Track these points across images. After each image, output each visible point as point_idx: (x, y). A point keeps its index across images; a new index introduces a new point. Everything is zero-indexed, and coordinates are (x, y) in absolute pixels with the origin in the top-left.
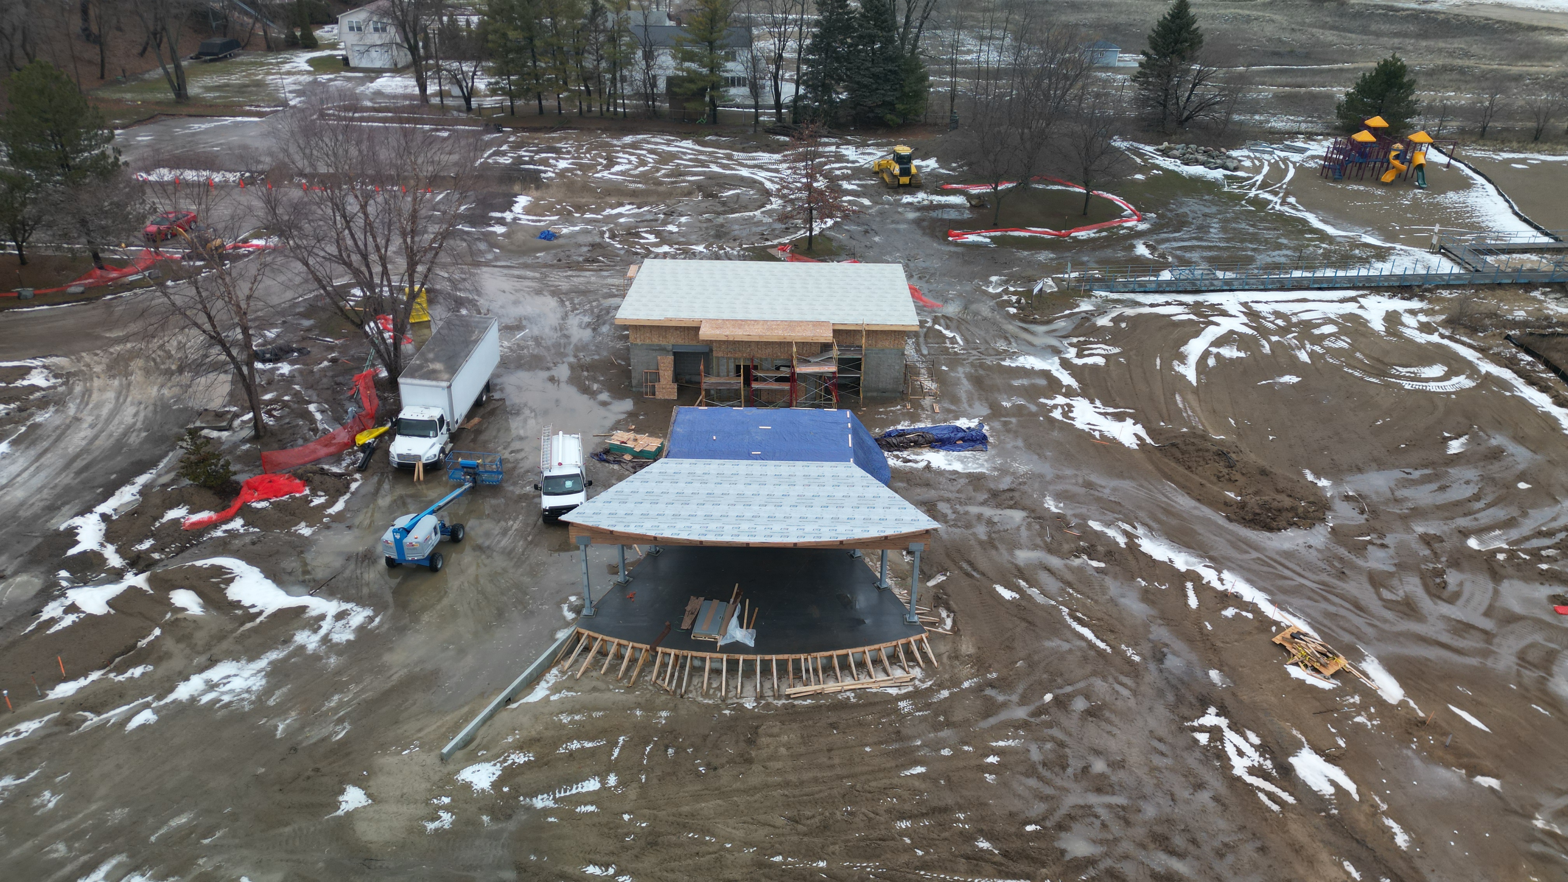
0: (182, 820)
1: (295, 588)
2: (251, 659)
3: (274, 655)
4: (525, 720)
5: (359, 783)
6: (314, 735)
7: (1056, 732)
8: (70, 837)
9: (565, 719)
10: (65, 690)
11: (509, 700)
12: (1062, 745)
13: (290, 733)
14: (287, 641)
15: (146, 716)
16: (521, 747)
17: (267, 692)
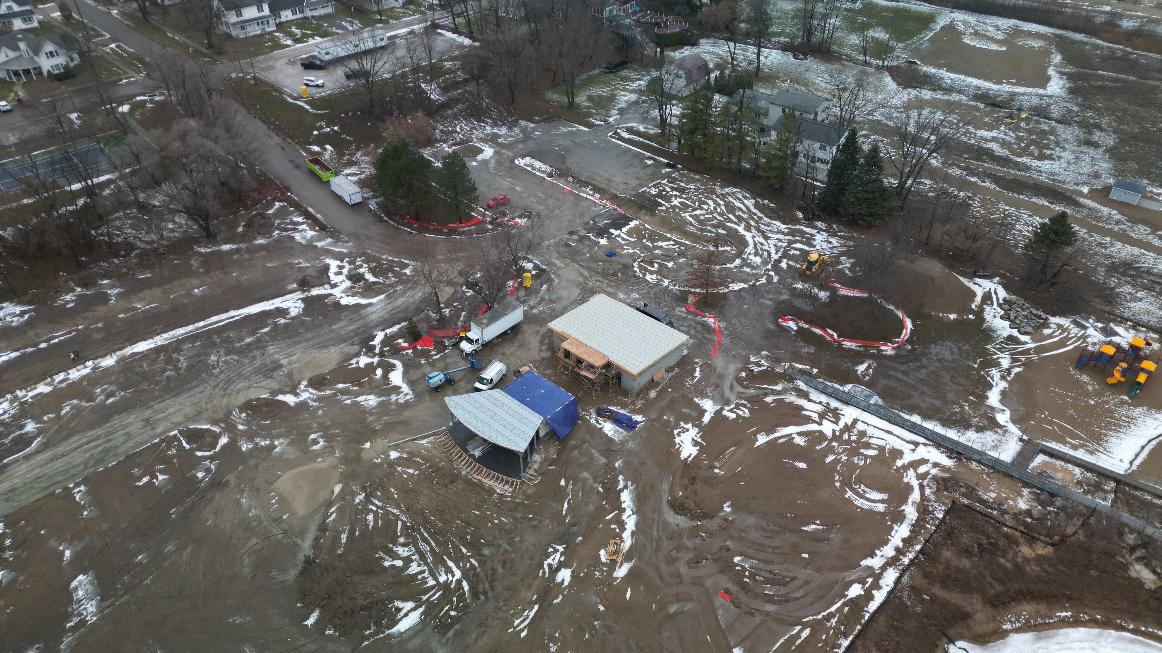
0: (337, 431)
1: (406, 380)
2: (379, 397)
3: (383, 398)
4: (414, 447)
5: (372, 442)
6: (374, 425)
7: (519, 526)
8: (318, 424)
9: (423, 451)
10: (340, 386)
11: (415, 440)
12: (516, 529)
13: (371, 422)
14: (389, 396)
15: (349, 402)
16: (408, 453)
17: (375, 408)
